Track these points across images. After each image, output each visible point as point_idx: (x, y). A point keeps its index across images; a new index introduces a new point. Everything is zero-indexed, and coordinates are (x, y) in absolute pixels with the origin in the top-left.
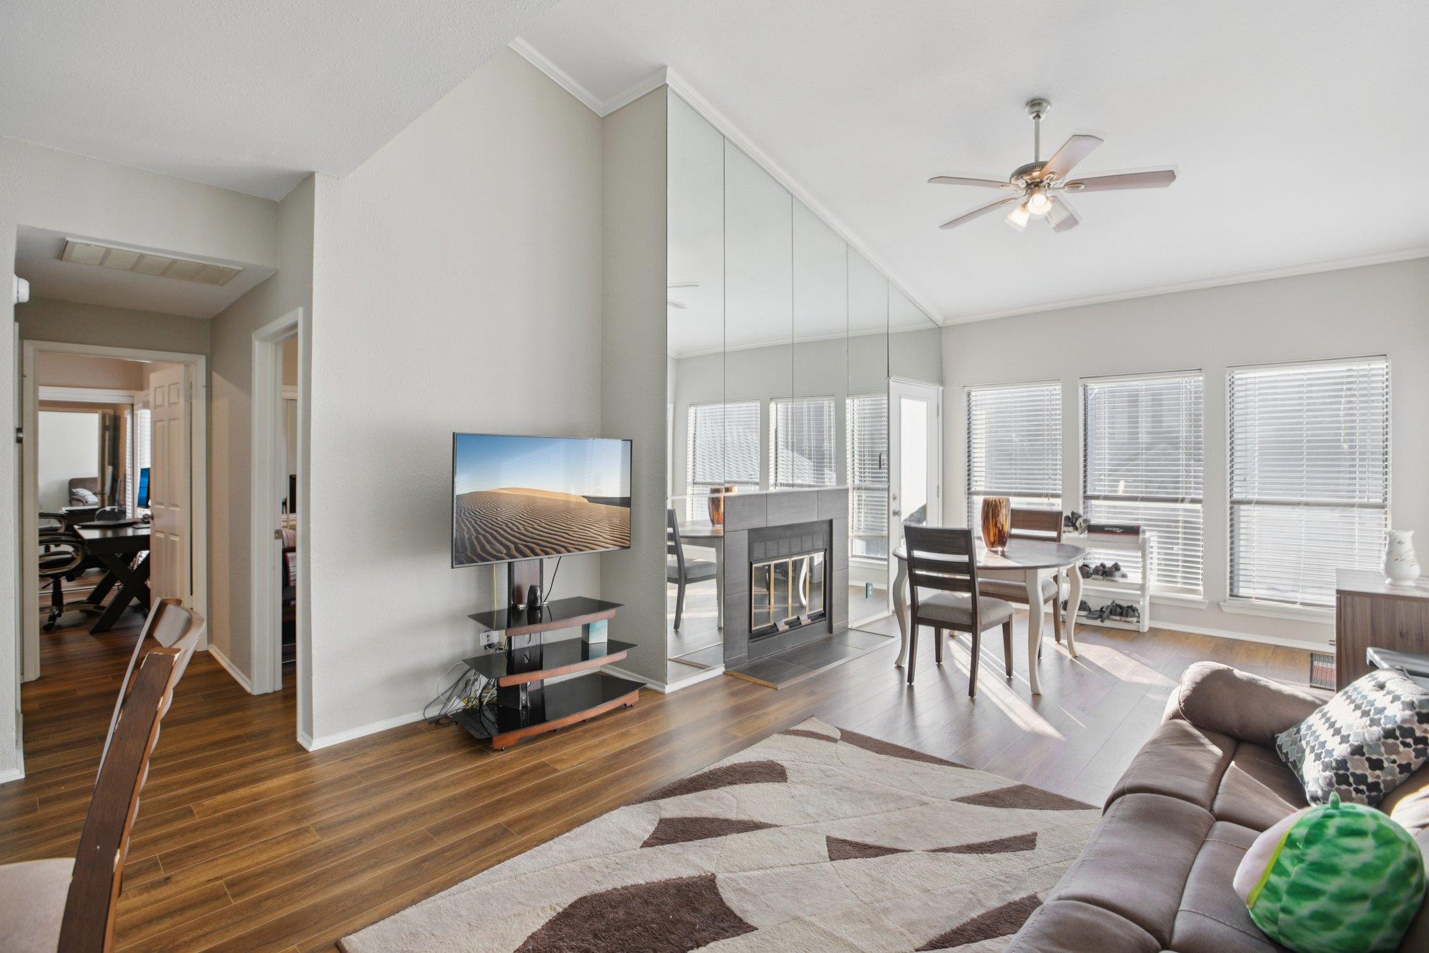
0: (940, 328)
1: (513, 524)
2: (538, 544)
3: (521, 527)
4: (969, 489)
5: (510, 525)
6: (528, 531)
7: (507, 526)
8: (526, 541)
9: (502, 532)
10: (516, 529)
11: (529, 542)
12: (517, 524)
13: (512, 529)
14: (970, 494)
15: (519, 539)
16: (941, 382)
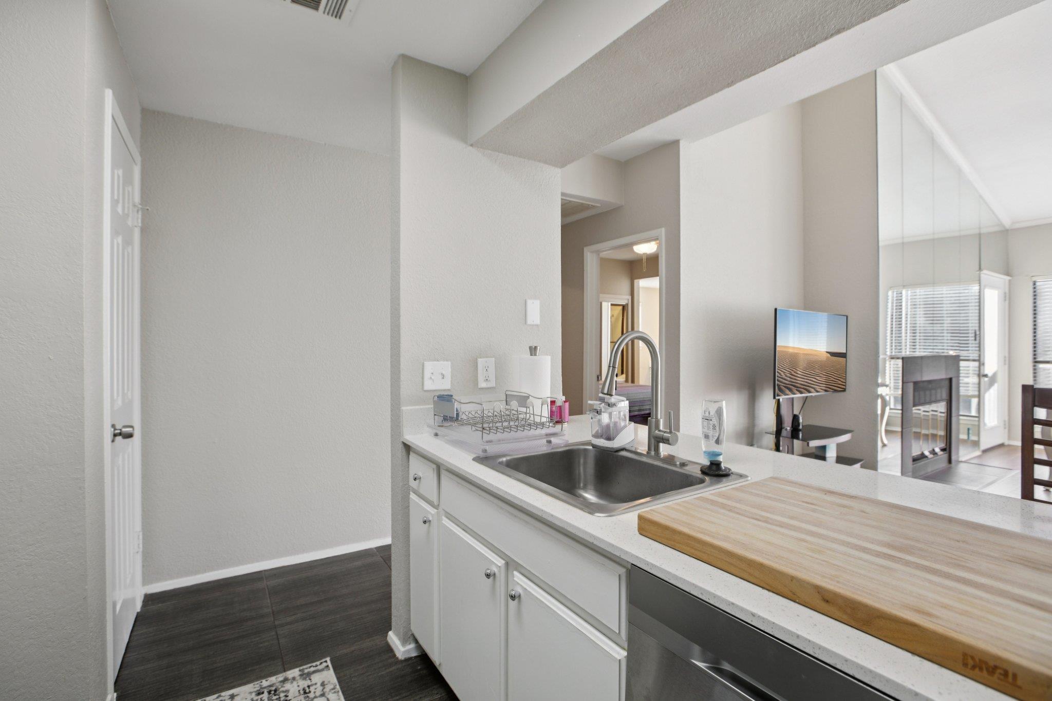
0: (1007, 230)
4: (1035, 358)
14: (1036, 362)
16: (1008, 274)
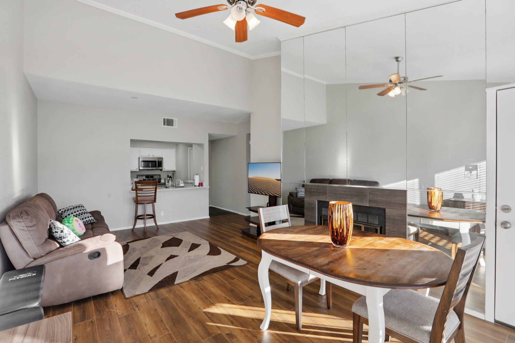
1: (257, 186)
2: (263, 192)
3: (259, 187)
5: (256, 186)
6: (260, 188)
7: (255, 187)
8: (260, 191)
9: (254, 188)
10: (257, 187)
11: (261, 191)
12: (258, 186)
13: (256, 188)
15: (258, 190)
